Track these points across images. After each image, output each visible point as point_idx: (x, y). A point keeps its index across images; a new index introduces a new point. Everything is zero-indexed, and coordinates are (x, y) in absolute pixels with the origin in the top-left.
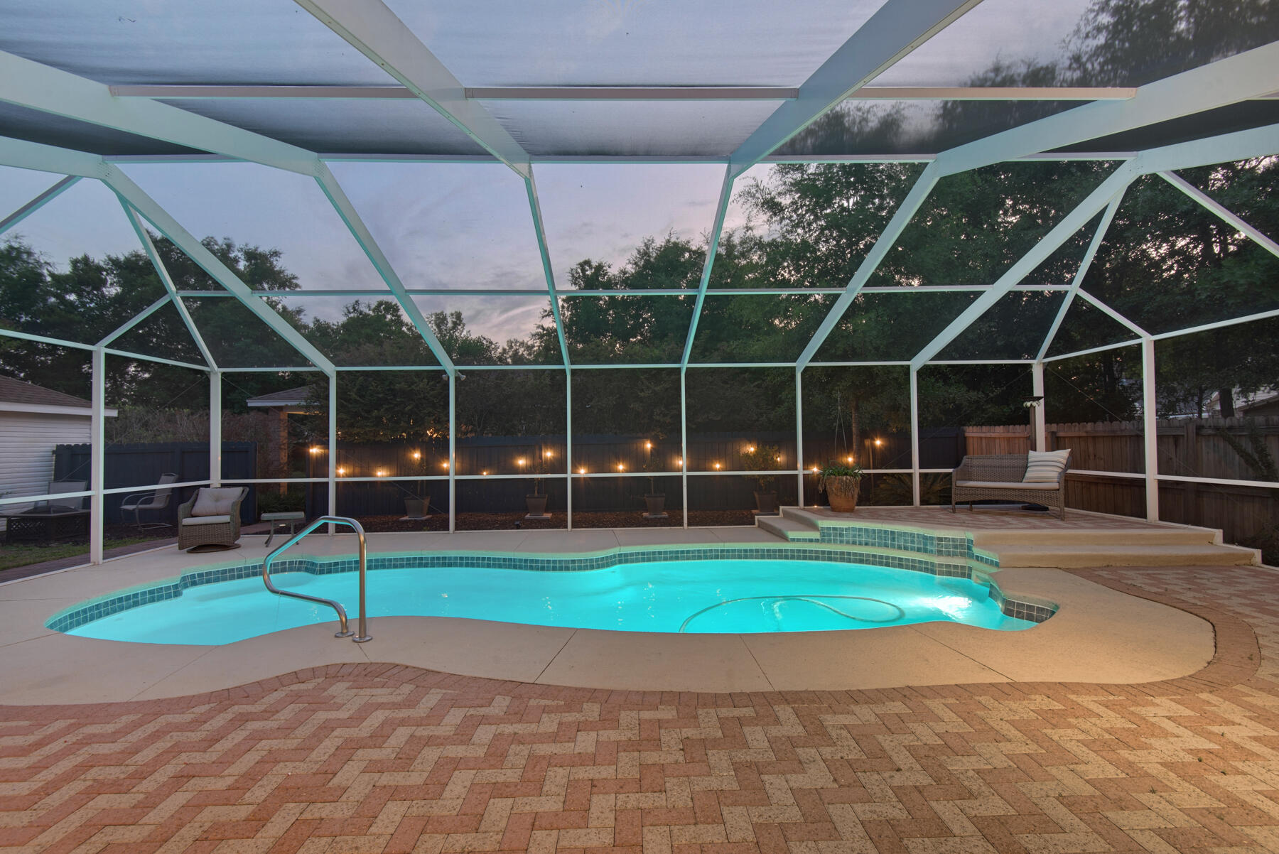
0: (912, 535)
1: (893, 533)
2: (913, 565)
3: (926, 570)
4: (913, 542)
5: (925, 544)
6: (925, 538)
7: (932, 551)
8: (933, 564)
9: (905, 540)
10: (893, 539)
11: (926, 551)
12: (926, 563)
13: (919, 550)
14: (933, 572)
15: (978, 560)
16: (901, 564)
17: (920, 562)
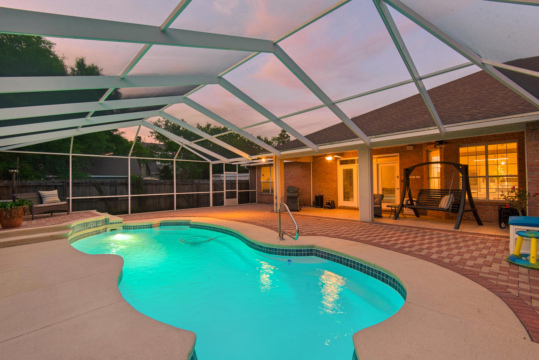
0: (92, 222)
1: (87, 223)
2: (92, 234)
3: (97, 234)
4: (92, 225)
5: (97, 224)
6: (97, 222)
7: (100, 226)
8: (99, 231)
9: (90, 225)
10: (87, 226)
11: (97, 226)
12: (96, 231)
13: (94, 227)
14: (99, 233)
15: (111, 224)
16: (88, 235)
17: (94, 231)
